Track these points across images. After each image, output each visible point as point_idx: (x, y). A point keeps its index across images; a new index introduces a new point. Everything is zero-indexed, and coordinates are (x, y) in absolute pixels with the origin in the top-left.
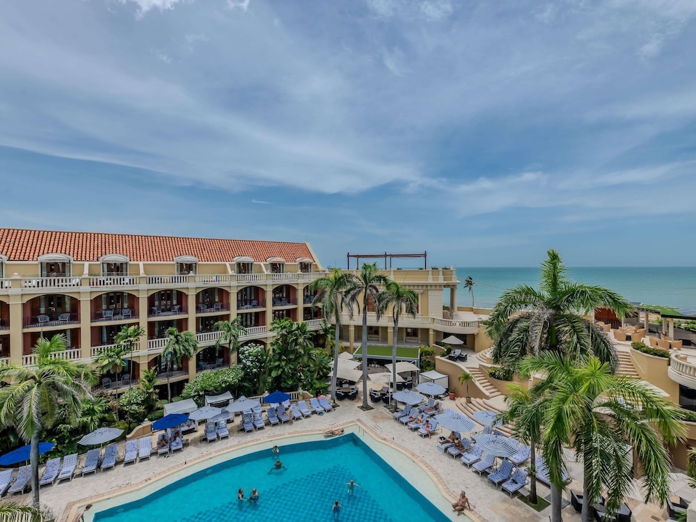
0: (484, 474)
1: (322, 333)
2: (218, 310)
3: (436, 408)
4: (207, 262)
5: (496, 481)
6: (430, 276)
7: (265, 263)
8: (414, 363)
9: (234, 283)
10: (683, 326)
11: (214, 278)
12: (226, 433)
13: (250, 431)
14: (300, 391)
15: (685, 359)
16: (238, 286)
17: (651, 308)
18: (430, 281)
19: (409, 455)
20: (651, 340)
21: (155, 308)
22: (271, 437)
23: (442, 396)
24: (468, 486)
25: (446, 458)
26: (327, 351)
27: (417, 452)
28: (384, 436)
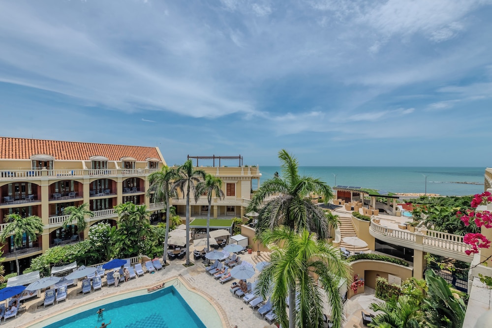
0: (256, 308)
1: (164, 211)
2: (72, 197)
3: (236, 261)
4: (64, 160)
5: (262, 313)
6: (242, 171)
7: (119, 161)
8: (228, 230)
9: (88, 177)
10: (381, 201)
11: (70, 173)
12: (64, 297)
13: (88, 293)
14: (141, 256)
15: (378, 222)
16: (90, 179)
17: (366, 190)
18: (242, 175)
19: (208, 299)
20: (363, 210)
21: (7, 198)
22: (104, 296)
23: (243, 252)
24: (244, 319)
25: (234, 299)
26: (167, 224)
27: (215, 297)
28: (193, 286)
